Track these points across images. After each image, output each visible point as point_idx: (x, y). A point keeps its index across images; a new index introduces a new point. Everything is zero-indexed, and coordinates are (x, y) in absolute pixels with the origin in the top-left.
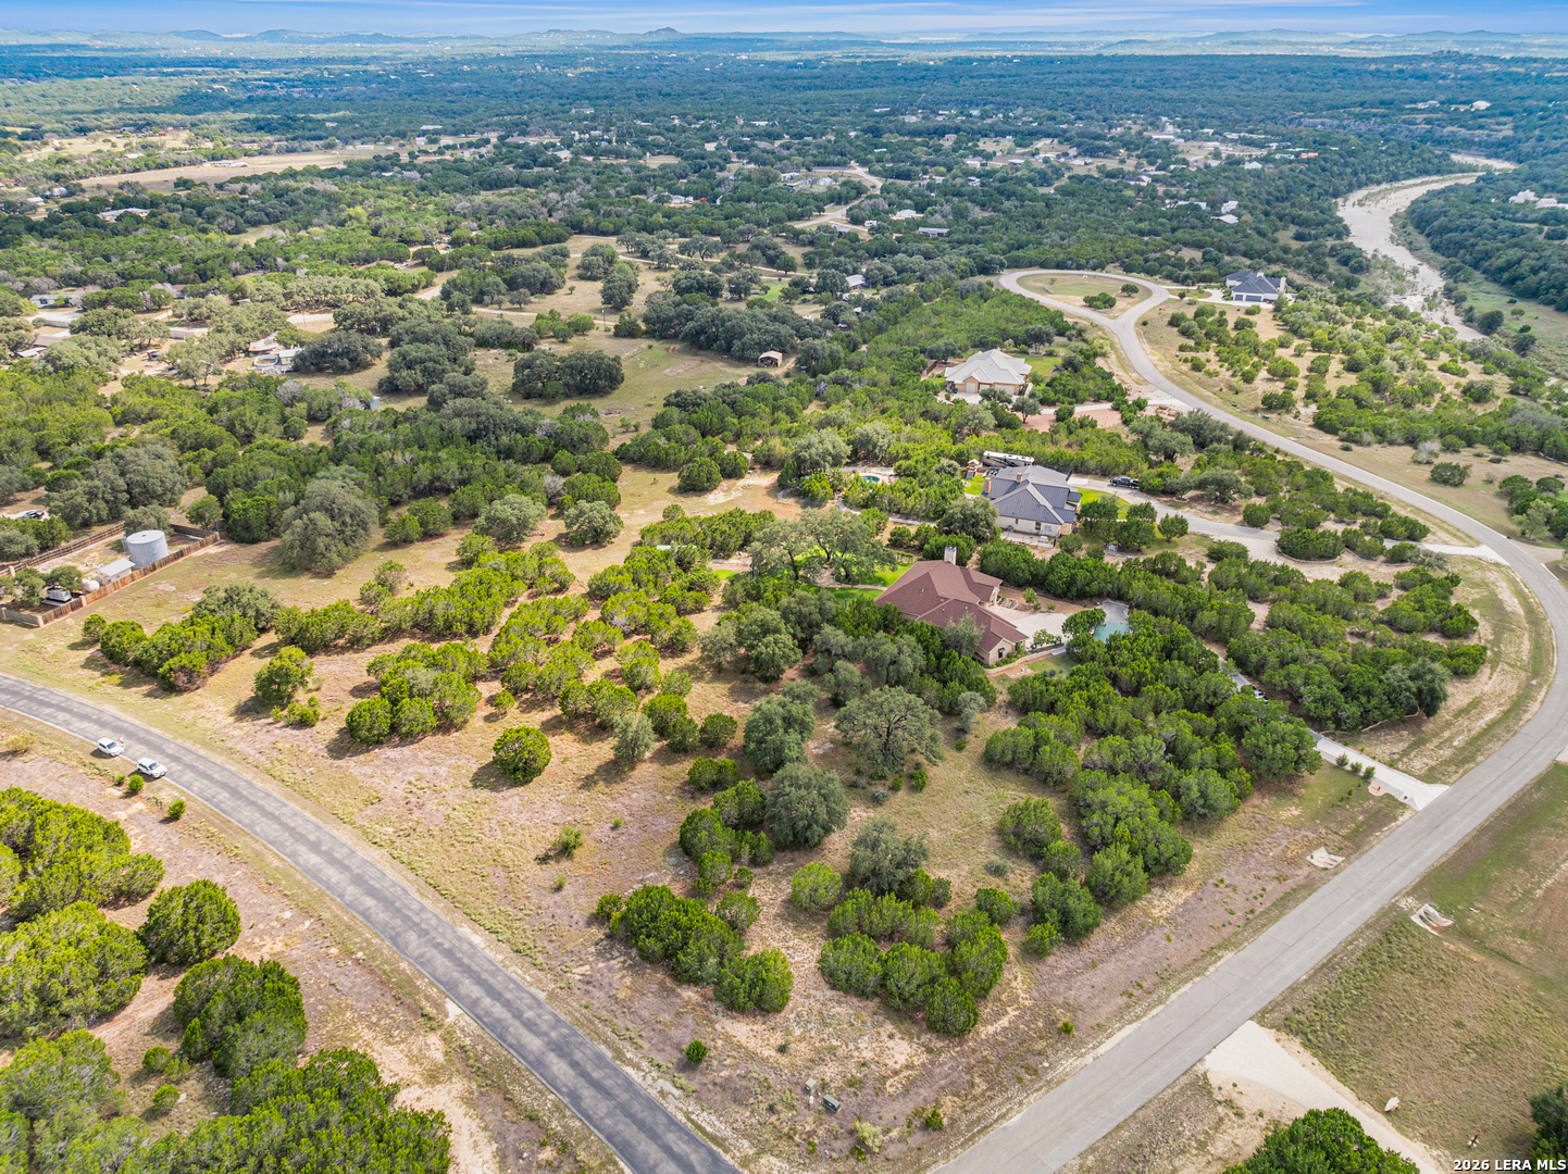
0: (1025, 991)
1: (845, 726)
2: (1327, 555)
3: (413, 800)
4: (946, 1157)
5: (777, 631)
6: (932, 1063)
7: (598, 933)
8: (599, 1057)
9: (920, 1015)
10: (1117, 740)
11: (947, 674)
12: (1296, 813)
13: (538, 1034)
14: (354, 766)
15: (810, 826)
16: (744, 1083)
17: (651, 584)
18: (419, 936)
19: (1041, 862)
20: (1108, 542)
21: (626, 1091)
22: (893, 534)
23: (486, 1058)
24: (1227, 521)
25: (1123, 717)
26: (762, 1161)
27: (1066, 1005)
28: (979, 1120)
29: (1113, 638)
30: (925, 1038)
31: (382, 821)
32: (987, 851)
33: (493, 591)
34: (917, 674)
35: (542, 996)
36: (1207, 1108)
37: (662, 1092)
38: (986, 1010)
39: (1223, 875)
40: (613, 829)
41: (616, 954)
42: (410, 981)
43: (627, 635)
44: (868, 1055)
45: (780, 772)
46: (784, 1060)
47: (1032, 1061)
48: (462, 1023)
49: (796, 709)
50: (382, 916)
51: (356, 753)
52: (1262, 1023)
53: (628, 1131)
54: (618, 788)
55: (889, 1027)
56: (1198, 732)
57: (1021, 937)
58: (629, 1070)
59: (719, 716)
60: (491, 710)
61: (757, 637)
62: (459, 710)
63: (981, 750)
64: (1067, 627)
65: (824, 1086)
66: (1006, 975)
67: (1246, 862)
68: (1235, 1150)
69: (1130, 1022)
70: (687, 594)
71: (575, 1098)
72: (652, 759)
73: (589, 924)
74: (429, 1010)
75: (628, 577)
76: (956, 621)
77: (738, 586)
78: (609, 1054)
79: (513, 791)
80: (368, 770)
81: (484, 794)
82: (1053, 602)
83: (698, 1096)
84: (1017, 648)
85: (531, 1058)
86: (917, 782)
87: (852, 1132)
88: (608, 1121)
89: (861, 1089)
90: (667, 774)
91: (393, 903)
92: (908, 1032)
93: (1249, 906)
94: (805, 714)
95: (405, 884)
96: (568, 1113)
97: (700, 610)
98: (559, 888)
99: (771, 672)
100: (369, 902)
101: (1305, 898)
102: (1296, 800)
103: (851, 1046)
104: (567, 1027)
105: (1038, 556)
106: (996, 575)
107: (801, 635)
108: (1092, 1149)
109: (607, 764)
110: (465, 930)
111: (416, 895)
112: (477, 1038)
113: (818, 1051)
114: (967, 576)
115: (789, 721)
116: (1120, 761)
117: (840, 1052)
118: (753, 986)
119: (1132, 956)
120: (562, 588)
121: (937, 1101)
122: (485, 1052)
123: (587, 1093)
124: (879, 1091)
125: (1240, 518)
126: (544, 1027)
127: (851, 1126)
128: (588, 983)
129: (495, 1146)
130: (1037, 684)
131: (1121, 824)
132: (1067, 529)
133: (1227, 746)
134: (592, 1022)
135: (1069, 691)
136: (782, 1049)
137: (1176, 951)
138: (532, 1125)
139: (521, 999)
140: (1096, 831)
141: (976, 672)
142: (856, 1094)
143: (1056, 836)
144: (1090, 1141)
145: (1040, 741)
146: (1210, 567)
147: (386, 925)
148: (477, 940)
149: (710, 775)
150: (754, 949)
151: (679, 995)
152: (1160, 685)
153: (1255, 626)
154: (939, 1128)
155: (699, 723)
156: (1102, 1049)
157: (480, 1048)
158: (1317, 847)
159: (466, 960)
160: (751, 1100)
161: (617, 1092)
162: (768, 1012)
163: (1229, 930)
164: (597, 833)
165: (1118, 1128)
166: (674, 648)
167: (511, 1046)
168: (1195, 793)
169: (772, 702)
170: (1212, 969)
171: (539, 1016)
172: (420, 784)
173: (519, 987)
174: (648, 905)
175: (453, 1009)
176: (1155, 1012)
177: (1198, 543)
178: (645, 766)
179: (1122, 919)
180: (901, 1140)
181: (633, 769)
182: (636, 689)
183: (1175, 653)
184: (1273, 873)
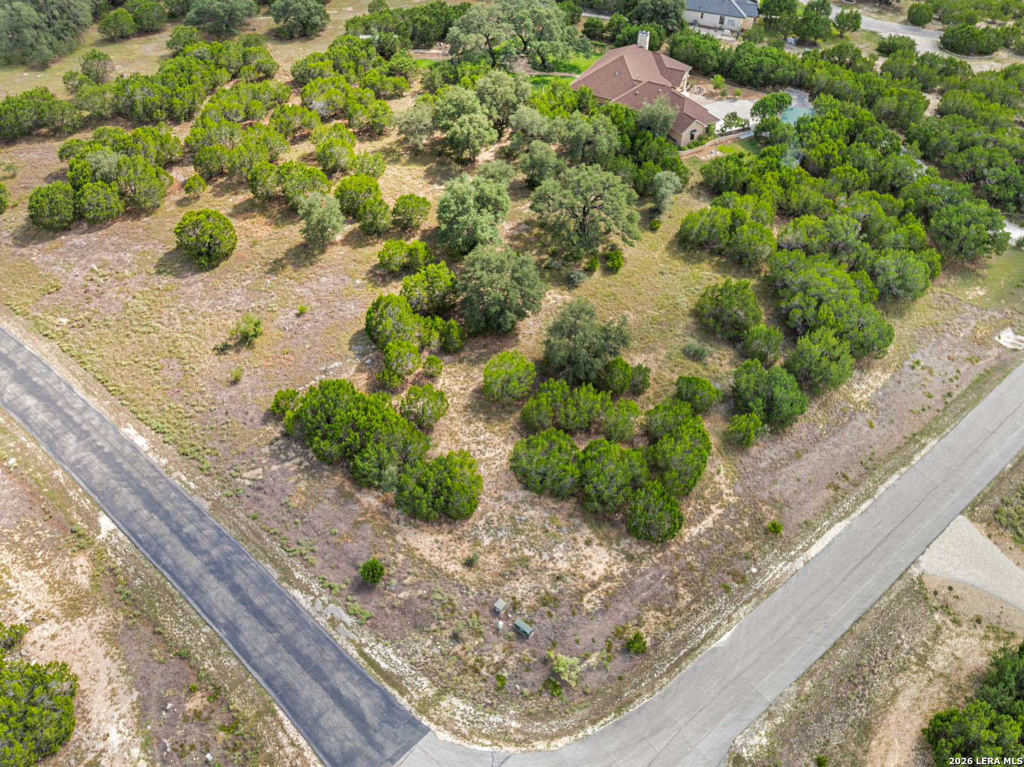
0: (729, 487)
1: (540, 206)
2: (985, 52)
3: (93, 287)
4: (651, 688)
5: (474, 111)
6: (633, 572)
7: (274, 430)
8: (264, 579)
9: (619, 516)
10: (810, 220)
11: (641, 155)
12: (981, 293)
13: (197, 552)
14: (36, 254)
15: (502, 312)
16: (426, 605)
17: (352, 71)
18: (79, 439)
19: (739, 346)
20: (786, 35)
21: (292, 620)
22: (586, 25)
23: (138, 582)
24: (892, 20)
25: (815, 198)
26: (444, 704)
27: (773, 501)
28: (685, 640)
29: (801, 121)
30: (625, 543)
31: (58, 311)
32: (683, 335)
33: (194, 77)
34: (612, 154)
35: (206, 505)
36: (924, 615)
37: (333, 622)
38: (688, 510)
39: (918, 357)
40: (298, 315)
41: (291, 454)
42: (62, 491)
43: (324, 120)
44: (563, 566)
45: (471, 254)
46: (471, 576)
47: (738, 565)
48: (115, 541)
49: (490, 189)
50: (41, 417)
51: (42, 240)
52: (972, 518)
53: (291, 672)
54: (307, 271)
55: (587, 532)
56: (888, 212)
57: (722, 426)
58: (297, 594)
59: (411, 197)
60: (183, 194)
61: (452, 116)
62: (147, 194)
63: (676, 230)
64: (756, 110)
65: (515, 606)
66: (709, 469)
67: (939, 343)
68: (956, 664)
69: (840, 520)
70: (385, 78)
71: (233, 630)
72: (346, 241)
73: (265, 421)
74: (81, 525)
75: (328, 63)
76: (651, 102)
77: (437, 72)
78: (275, 575)
79: (198, 277)
80: (50, 258)
81: (166, 280)
82: (737, 89)
83: (371, 623)
84: (708, 130)
85: (187, 582)
86: (611, 263)
87: (546, 661)
88: (269, 660)
89: (556, 608)
90: (359, 257)
91: (55, 402)
92: (607, 537)
93: (946, 389)
94: (499, 193)
95: (72, 380)
96: (224, 650)
97: (400, 96)
98: (235, 382)
99: (466, 154)
100: (30, 401)
101: (1000, 381)
102: (980, 280)
103: (545, 556)
104: (232, 543)
105: (724, 47)
106: (686, 61)
107: (496, 116)
108: (810, 673)
109: (297, 247)
110: (130, 431)
111: (80, 392)
112: (129, 558)
113: (508, 563)
114: (659, 62)
115: (482, 201)
116: (815, 241)
117: (533, 564)
118: (437, 494)
119: (836, 445)
120: (268, 75)
121: (638, 617)
122: (136, 575)
123: (247, 624)
124: (575, 609)
125: (906, 17)
126: (205, 544)
127: (545, 653)
128: (259, 489)
129: (136, 694)
130: (731, 163)
131: (824, 307)
132: (748, 23)
133: (918, 227)
134: (259, 536)
135: (761, 172)
136: (469, 563)
137: (878, 437)
138: (183, 664)
139: (182, 510)
140: (798, 313)
141: (669, 153)
142: (550, 615)
143: (756, 319)
144: (806, 664)
145: (736, 220)
146: (881, 61)
147: (45, 425)
148: (141, 442)
149: (400, 258)
150: (442, 446)
151: (358, 500)
152: (848, 166)
153: (927, 114)
154: (642, 651)
155: (391, 203)
156: (813, 551)
157: (131, 570)
158: (1004, 327)
159: (126, 466)
160: (434, 627)
161: (281, 621)
162: (455, 519)
163: (928, 415)
164: (281, 320)
165: (836, 645)
166: (372, 131)
167: (165, 567)
168: (893, 274)
169: (466, 183)
170: (917, 458)
171: (201, 530)
172: (101, 272)
173: (182, 497)
174: (322, 404)
175: (105, 523)
176: (864, 506)
177: (869, 39)
178: (335, 249)
179: (824, 404)
180: (601, 667)
181: (323, 252)
182: (330, 173)
183: (860, 136)
184: (965, 354)
